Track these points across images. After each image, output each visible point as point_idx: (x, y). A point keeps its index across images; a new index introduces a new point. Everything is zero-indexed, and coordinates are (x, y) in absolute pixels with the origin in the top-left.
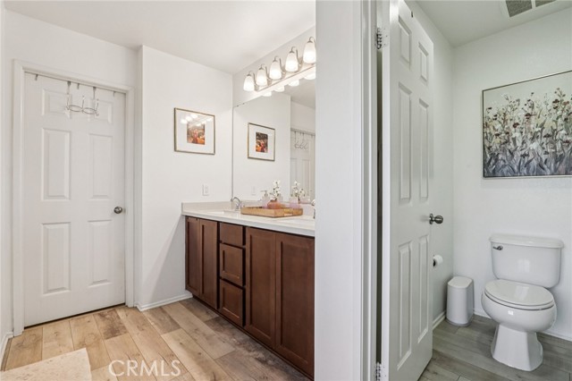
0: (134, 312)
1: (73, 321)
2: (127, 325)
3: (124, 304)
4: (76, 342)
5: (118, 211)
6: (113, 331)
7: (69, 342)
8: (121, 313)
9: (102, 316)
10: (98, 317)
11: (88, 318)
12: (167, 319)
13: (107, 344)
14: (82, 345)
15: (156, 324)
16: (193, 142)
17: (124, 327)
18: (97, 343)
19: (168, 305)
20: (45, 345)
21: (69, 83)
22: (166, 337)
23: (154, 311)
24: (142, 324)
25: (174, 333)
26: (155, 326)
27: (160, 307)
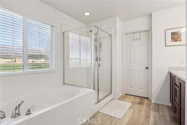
0: (150, 101)
1: (134, 97)
2: (145, 103)
3: (149, 98)
4: (131, 101)
5: (147, 68)
6: (140, 103)
7: (130, 101)
8: (146, 100)
9: (141, 99)
10: (140, 99)
11: (138, 97)
12: (157, 108)
13: (136, 105)
14: (132, 102)
15: (152, 107)
16: (175, 41)
17: (143, 104)
18: (135, 104)
19: (162, 105)
20: (126, 99)
21: (134, 33)
22: (152, 112)
23: (155, 104)
24: (149, 105)
25: (156, 113)
26: (152, 108)
27: (159, 104)
